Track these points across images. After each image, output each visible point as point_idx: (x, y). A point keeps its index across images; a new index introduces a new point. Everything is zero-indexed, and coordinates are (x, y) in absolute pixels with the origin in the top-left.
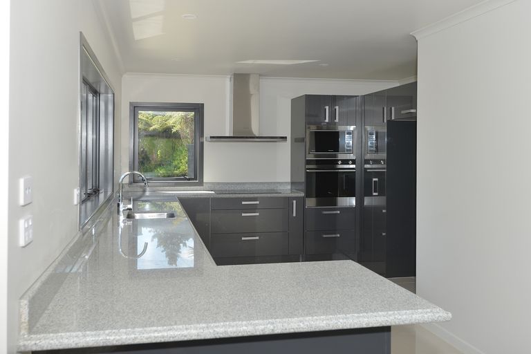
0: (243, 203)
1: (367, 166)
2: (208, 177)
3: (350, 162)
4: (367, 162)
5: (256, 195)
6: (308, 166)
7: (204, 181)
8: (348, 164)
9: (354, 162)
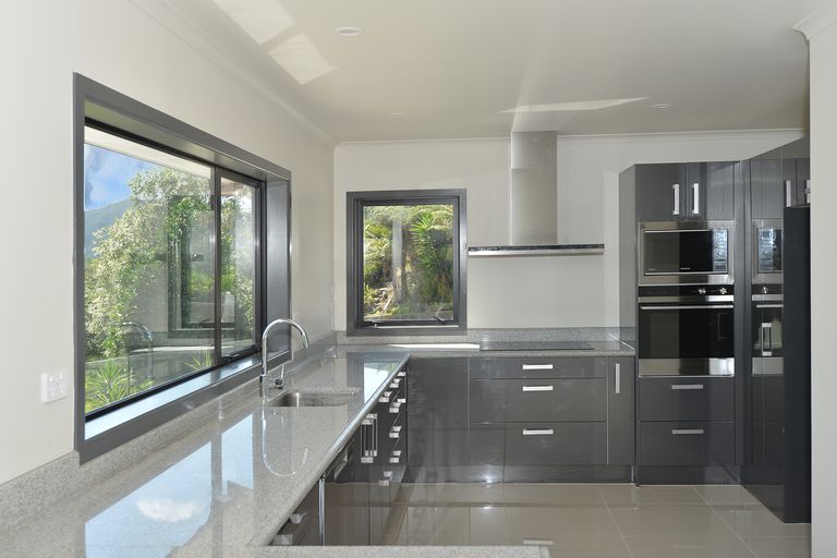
0: (525, 367)
1: (756, 297)
2: (474, 319)
3: (723, 291)
4: (757, 289)
5: (547, 354)
6: (641, 300)
7: (469, 326)
8: (720, 294)
9: (730, 290)
